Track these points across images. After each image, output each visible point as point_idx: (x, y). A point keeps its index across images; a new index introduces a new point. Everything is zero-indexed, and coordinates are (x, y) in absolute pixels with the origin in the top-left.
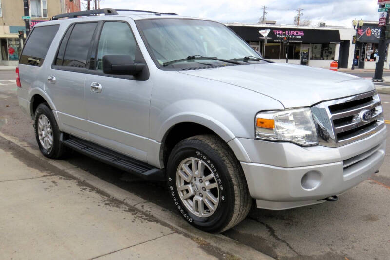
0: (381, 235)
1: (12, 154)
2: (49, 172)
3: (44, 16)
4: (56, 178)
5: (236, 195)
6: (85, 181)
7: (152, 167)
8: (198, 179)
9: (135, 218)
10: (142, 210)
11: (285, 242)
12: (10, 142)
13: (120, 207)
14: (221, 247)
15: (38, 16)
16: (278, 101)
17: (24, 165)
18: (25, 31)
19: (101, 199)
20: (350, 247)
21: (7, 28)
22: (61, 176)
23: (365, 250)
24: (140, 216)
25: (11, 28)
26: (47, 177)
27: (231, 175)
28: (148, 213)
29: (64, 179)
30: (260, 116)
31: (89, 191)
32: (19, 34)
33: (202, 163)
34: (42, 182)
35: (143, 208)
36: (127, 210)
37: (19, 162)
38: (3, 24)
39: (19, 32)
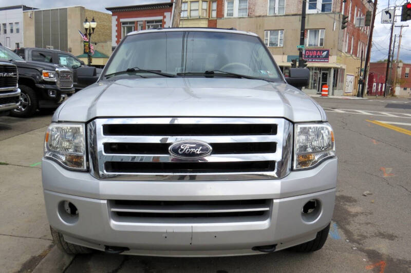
3: (320, 45)
15: (315, 45)
18: (298, 60)
21: (285, 57)
25: (288, 57)
32: (292, 63)
38: (282, 53)
39: (293, 61)
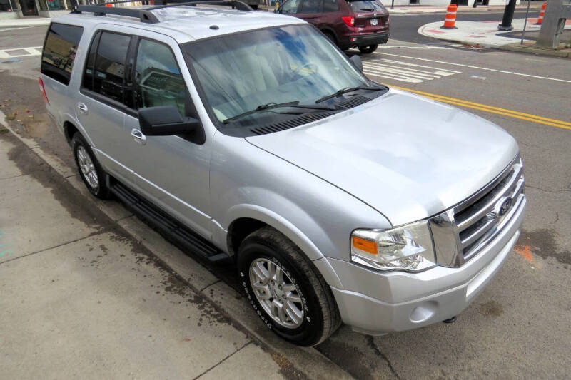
0: (505, 344)
1: (52, 192)
2: (98, 226)
4: (105, 238)
5: (325, 319)
6: (141, 241)
7: (220, 251)
8: (277, 285)
9: (203, 315)
10: (211, 298)
11: (386, 359)
12: (50, 168)
13: (184, 294)
14: (306, 373)
16: (384, 216)
17: (67, 213)
19: (161, 280)
20: (466, 367)
22: (112, 234)
23: (484, 373)
24: (209, 310)
26: (95, 237)
27: (318, 296)
28: (218, 304)
29: (116, 239)
30: (358, 233)
31: (147, 263)
33: (281, 271)
34: (88, 248)
35: (212, 296)
36: (193, 299)
37: (61, 207)
